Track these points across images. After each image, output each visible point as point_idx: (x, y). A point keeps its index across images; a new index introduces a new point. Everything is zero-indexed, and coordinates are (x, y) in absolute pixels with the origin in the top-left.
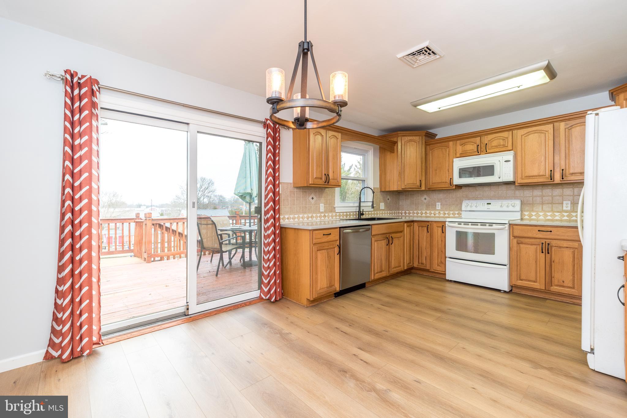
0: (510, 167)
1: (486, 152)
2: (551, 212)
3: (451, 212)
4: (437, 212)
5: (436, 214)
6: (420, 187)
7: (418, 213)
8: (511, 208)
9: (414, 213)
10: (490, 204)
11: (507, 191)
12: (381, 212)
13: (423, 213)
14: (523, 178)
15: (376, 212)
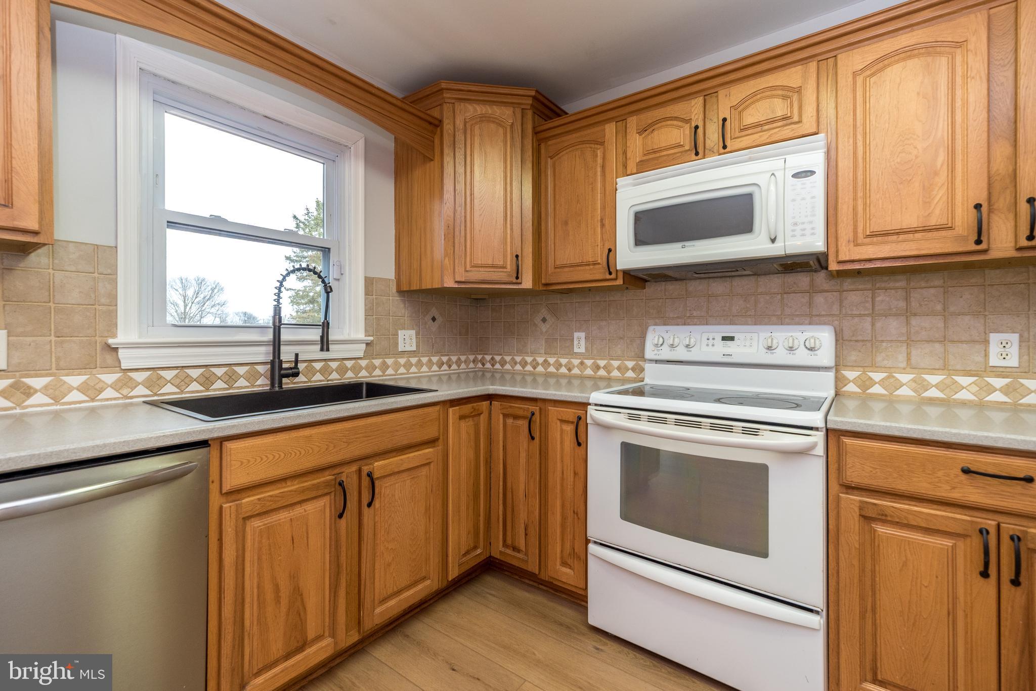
0: (813, 197)
1: (722, 151)
2: (941, 372)
3: (616, 363)
4: (576, 362)
5: (574, 367)
6: (517, 278)
7: (526, 363)
8: (802, 357)
9: (516, 363)
10: (732, 339)
11: (785, 296)
12: (402, 361)
13: (538, 364)
14: (859, 241)
15: (377, 362)
